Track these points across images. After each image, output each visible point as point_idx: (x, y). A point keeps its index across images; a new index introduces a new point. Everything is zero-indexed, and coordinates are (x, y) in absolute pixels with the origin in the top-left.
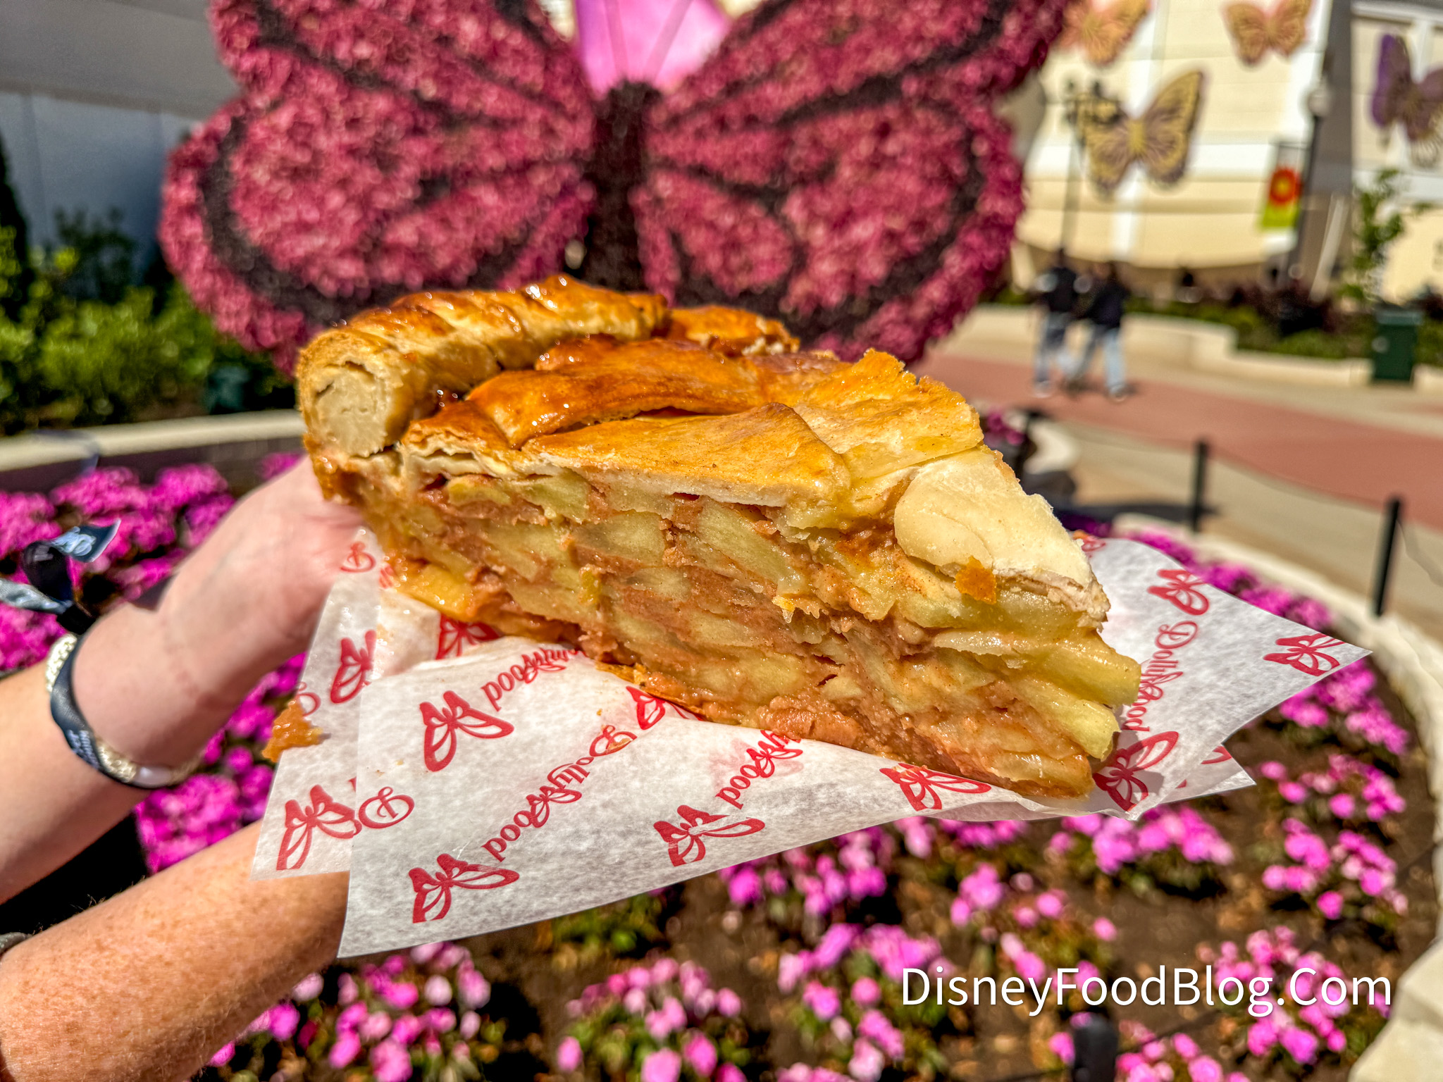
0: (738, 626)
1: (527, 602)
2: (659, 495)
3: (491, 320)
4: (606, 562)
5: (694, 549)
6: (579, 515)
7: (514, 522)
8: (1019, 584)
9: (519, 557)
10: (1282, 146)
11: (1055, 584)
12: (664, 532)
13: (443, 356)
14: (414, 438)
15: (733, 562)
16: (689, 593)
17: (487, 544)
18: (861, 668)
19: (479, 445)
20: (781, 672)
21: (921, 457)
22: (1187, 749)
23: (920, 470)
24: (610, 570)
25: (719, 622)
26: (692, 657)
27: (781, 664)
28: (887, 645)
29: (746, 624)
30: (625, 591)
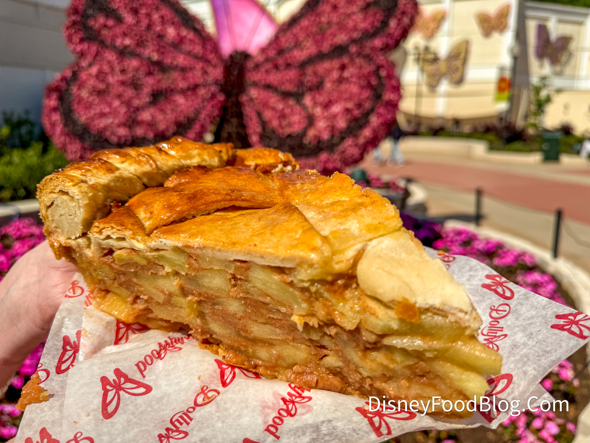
0: (273, 328)
1: (160, 313)
2: (226, 261)
3: (139, 163)
4: (200, 294)
5: (247, 289)
6: (184, 271)
7: (149, 273)
8: (431, 312)
9: (154, 291)
10: (502, 69)
11: (452, 311)
12: (230, 279)
13: (112, 184)
14: (96, 229)
15: (269, 296)
16: (245, 311)
17: (137, 284)
18: (343, 353)
19: (128, 233)
20: (298, 353)
21: (370, 236)
22: (519, 386)
23: (370, 243)
24: (202, 299)
25: (263, 326)
26: (249, 343)
27: (298, 349)
28: (356, 342)
29: (278, 328)
30: (211, 309)
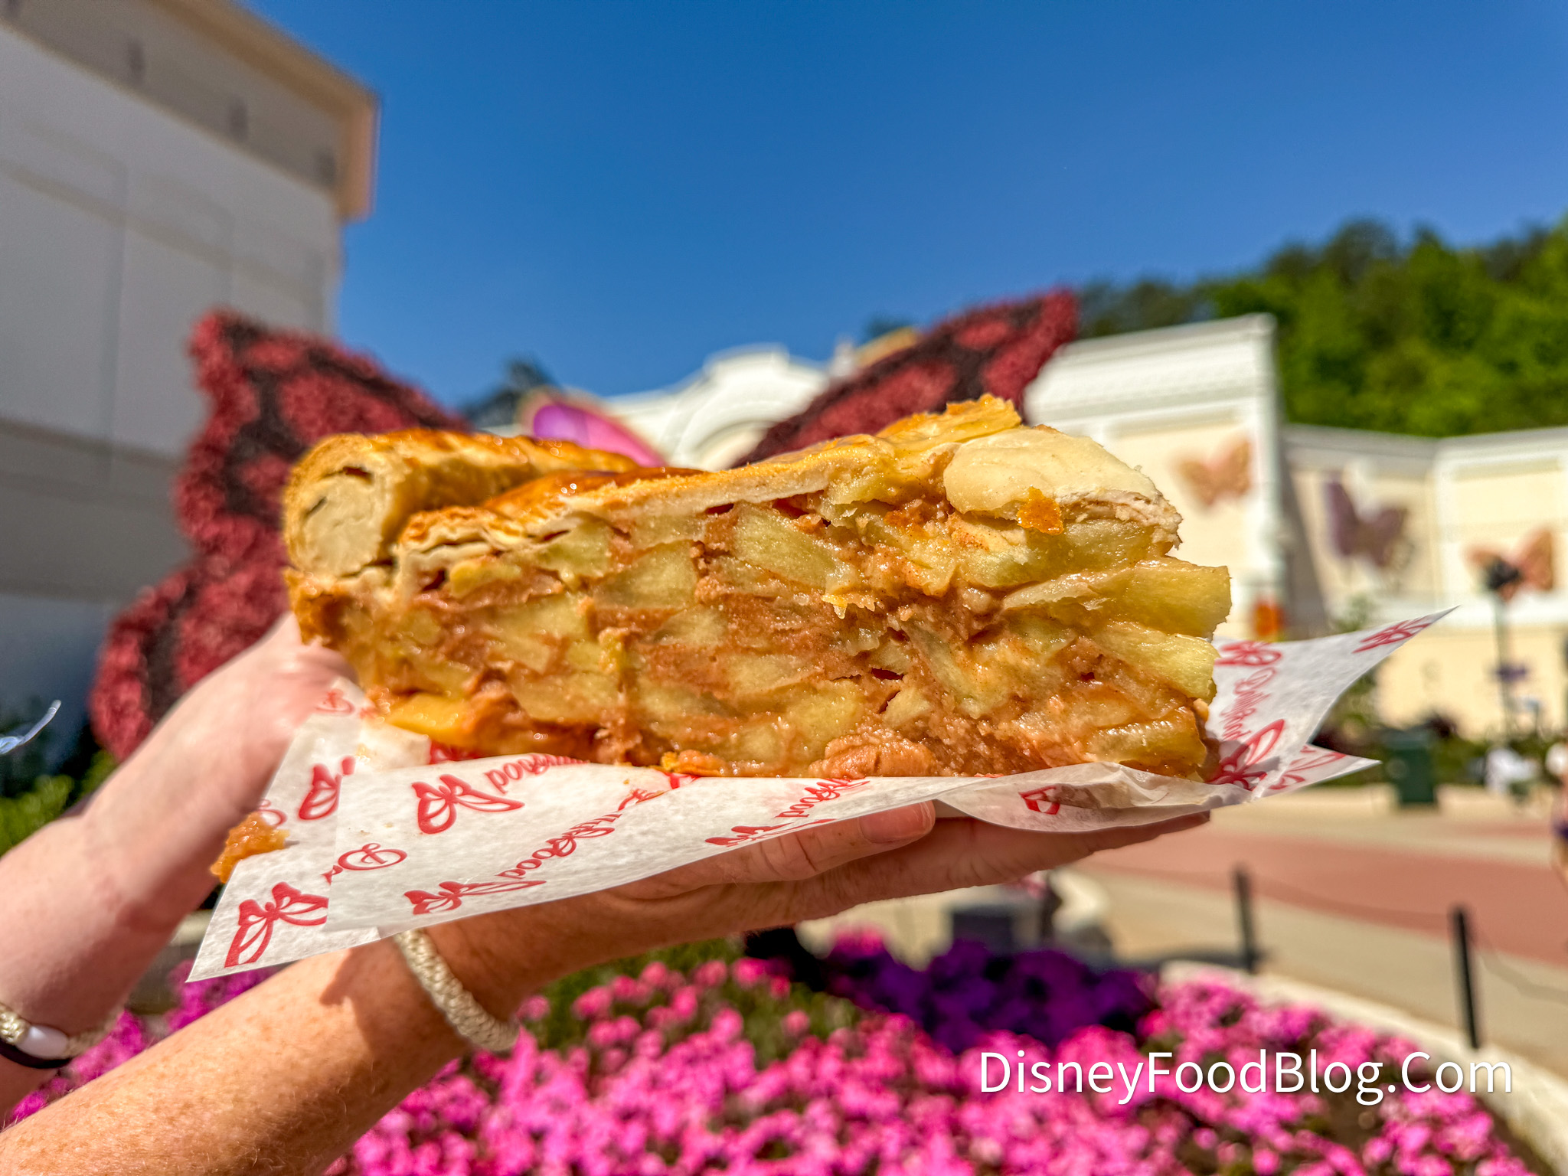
0: (783, 659)
1: (535, 703)
2: (690, 517)
4: (630, 619)
5: (730, 573)
6: (599, 568)
7: (524, 598)
8: (1084, 510)
9: (527, 643)
11: (1121, 501)
12: (695, 561)
14: (413, 533)
15: (774, 576)
16: (726, 633)
17: (490, 637)
20: (835, 707)
21: (961, 436)
23: (963, 445)
24: (634, 628)
25: (761, 661)
26: (732, 720)
30: (651, 652)
